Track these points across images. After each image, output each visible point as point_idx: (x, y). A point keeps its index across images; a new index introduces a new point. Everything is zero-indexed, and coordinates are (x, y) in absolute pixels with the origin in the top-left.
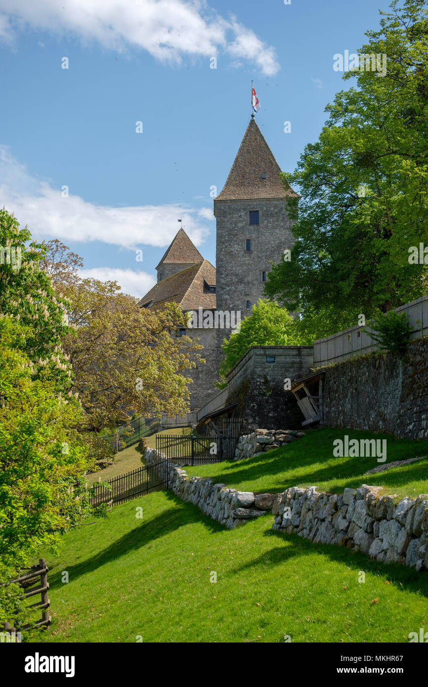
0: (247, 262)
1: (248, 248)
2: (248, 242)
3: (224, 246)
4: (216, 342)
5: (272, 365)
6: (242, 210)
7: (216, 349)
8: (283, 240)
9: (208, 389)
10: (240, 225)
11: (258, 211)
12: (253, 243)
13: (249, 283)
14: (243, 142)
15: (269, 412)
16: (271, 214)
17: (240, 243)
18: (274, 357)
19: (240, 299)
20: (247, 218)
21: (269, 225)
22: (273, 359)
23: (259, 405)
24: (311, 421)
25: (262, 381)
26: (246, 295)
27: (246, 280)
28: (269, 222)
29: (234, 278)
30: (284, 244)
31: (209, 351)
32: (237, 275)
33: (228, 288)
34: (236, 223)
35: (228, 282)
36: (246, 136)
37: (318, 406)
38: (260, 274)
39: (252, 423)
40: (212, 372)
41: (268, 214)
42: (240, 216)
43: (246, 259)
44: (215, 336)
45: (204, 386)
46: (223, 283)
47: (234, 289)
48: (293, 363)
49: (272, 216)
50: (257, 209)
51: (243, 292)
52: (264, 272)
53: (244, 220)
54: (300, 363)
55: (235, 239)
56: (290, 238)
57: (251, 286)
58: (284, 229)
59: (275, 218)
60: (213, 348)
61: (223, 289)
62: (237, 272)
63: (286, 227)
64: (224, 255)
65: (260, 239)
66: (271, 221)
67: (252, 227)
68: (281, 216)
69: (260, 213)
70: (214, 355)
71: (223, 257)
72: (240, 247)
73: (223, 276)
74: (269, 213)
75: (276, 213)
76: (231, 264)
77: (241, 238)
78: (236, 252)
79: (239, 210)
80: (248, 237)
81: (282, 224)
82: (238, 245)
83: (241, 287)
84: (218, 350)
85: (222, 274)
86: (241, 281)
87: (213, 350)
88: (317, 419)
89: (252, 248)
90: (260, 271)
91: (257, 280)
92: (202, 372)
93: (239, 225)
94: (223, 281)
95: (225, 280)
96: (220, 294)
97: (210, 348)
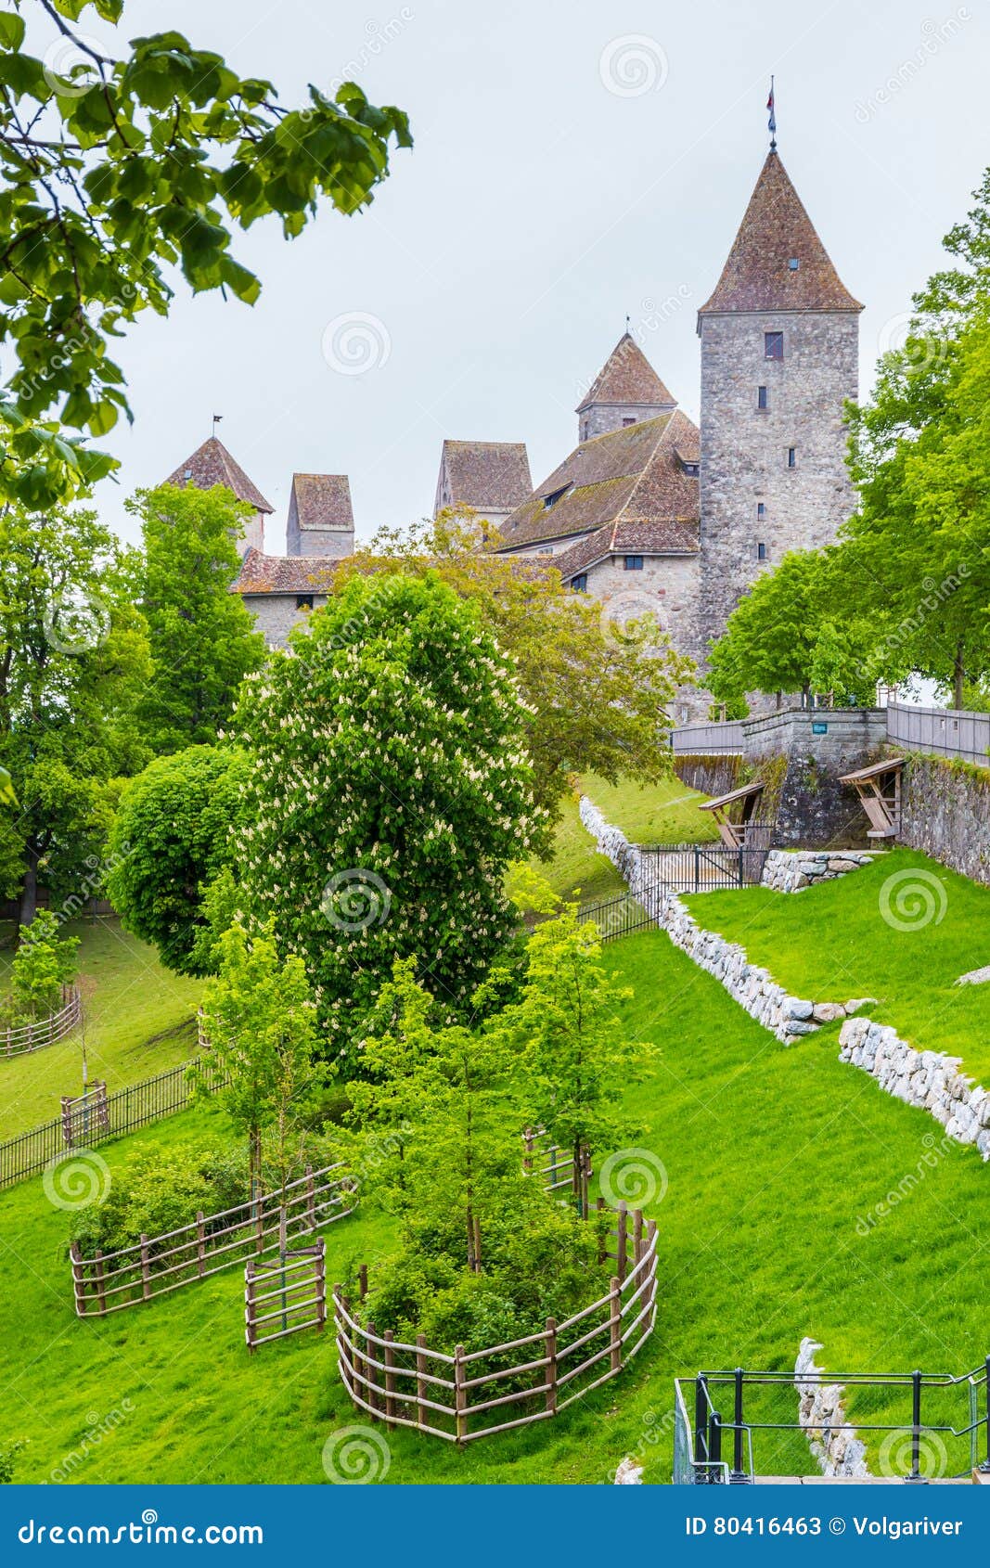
0: (759, 430)
1: (762, 404)
2: (763, 391)
4: (701, 581)
5: (823, 736)
6: (752, 331)
7: (701, 594)
8: (828, 388)
10: (747, 359)
11: (780, 333)
12: (770, 393)
13: (763, 469)
14: (755, 196)
15: (816, 812)
16: (807, 339)
17: (748, 395)
18: (825, 724)
19: (746, 501)
20: (759, 345)
21: (803, 359)
22: (823, 728)
23: (801, 801)
24: (881, 834)
25: (806, 762)
26: (758, 494)
27: (756, 465)
28: (802, 354)
29: (735, 459)
30: (831, 397)
31: (687, 598)
32: (740, 456)
33: (723, 480)
34: (739, 357)
35: (724, 468)
36: (760, 184)
37: (893, 813)
38: (785, 454)
39: (789, 828)
40: (692, 637)
41: (802, 340)
42: (748, 343)
43: (758, 425)
44: (699, 570)
46: (714, 471)
47: (735, 481)
48: (854, 734)
49: (808, 342)
50: (781, 330)
51: (753, 487)
52: (791, 450)
53: (755, 350)
54: (866, 734)
55: (738, 386)
57: (766, 475)
58: (831, 368)
59: (813, 348)
60: (695, 593)
61: (714, 481)
62: (741, 449)
63: (834, 364)
64: (715, 417)
65: (786, 386)
66: (807, 352)
67: (769, 365)
68: (826, 343)
69: (786, 337)
70: (697, 606)
71: (714, 421)
72: (748, 401)
74: (804, 337)
75: (817, 338)
76: (730, 434)
77: (749, 383)
78: (739, 411)
79: (746, 332)
80: (762, 383)
81: (827, 359)
82: (745, 397)
83: (748, 478)
84: (704, 596)
85: (711, 453)
86: (748, 467)
87: (695, 597)
88: (892, 832)
89: (771, 404)
90: (785, 447)
91: (778, 464)
93: (745, 360)
95: (717, 464)
97: (689, 592)
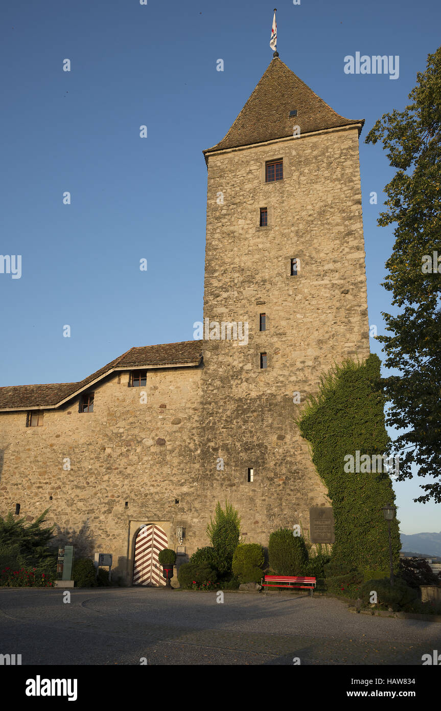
0: (260, 246)
1: (263, 222)
2: (263, 212)
3: (220, 224)
4: (201, 393)
6: (252, 162)
7: (201, 406)
9: (182, 485)
10: (248, 186)
11: (280, 159)
12: (272, 213)
13: (264, 281)
16: (306, 160)
17: (249, 217)
19: (247, 313)
20: (262, 173)
21: (302, 178)
26: (260, 303)
27: (258, 277)
28: (303, 174)
29: (237, 275)
30: (332, 207)
31: (187, 410)
33: (225, 295)
34: (241, 185)
35: (226, 283)
38: (285, 265)
40: (191, 451)
41: (301, 162)
42: (250, 172)
43: (261, 241)
44: (200, 382)
45: (174, 479)
46: (216, 287)
47: (236, 295)
49: (307, 162)
50: (280, 156)
51: (253, 299)
52: (292, 260)
53: (257, 177)
55: (239, 210)
56: (343, 196)
57: (268, 286)
58: (331, 181)
59: (313, 166)
60: (195, 405)
62: (243, 265)
63: (334, 177)
64: (219, 240)
65: (286, 203)
66: (306, 171)
67: (271, 187)
68: (325, 160)
69: (286, 162)
70: (196, 418)
71: (217, 242)
72: (249, 222)
73: (216, 274)
74: (303, 159)
75: (316, 157)
76: (232, 253)
77: (249, 207)
78: (241, 231)
79: (247, 163)
80: (262, 205)
81: (327, 174)
82: (246, 219)
83: (249, 291)
84: (203, 408)
86: (250, 280)
87: (195, 409)
89: (271, 221)
90: (286, 258)
91: (279, 274)
92: (172, 451)
93: (246, 187)
94: (215, 283)
95: (219, 281)
96: (211, 306)
97: (189, 405)
